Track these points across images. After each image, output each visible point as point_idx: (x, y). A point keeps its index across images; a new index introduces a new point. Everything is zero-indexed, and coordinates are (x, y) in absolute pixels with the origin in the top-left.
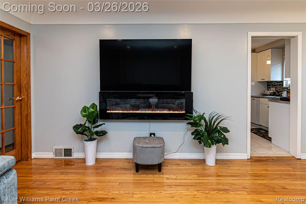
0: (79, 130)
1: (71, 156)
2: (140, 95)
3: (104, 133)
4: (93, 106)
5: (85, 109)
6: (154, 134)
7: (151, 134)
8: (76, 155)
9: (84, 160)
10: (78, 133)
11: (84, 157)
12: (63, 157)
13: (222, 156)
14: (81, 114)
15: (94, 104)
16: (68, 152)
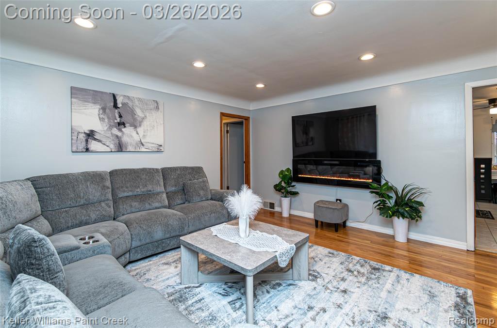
0: (278, 188)
1: (274, 209)
2: (326, 162)
3: (295, 194)
4: (288, 170)
5: (282, 172)
6: (340, 200)
7: (337, 200)
8: (277, 209)
9: (281, 213)
10: (277, 190)
11: (280, 211)
12: (269, 209)
13: (414, 236)
14: (279, 176)
15: (289, 168)
16: (272, 205)
